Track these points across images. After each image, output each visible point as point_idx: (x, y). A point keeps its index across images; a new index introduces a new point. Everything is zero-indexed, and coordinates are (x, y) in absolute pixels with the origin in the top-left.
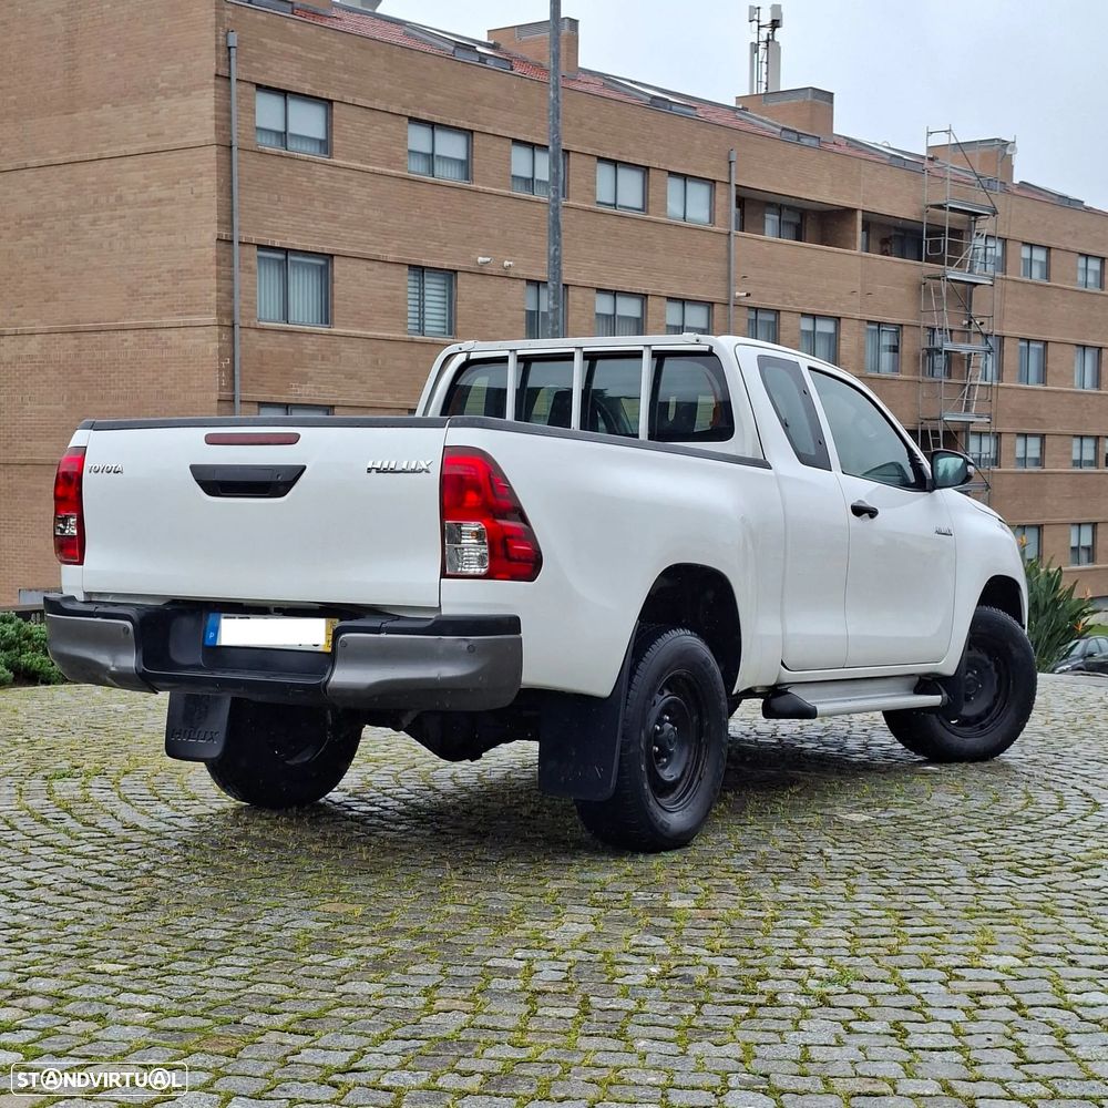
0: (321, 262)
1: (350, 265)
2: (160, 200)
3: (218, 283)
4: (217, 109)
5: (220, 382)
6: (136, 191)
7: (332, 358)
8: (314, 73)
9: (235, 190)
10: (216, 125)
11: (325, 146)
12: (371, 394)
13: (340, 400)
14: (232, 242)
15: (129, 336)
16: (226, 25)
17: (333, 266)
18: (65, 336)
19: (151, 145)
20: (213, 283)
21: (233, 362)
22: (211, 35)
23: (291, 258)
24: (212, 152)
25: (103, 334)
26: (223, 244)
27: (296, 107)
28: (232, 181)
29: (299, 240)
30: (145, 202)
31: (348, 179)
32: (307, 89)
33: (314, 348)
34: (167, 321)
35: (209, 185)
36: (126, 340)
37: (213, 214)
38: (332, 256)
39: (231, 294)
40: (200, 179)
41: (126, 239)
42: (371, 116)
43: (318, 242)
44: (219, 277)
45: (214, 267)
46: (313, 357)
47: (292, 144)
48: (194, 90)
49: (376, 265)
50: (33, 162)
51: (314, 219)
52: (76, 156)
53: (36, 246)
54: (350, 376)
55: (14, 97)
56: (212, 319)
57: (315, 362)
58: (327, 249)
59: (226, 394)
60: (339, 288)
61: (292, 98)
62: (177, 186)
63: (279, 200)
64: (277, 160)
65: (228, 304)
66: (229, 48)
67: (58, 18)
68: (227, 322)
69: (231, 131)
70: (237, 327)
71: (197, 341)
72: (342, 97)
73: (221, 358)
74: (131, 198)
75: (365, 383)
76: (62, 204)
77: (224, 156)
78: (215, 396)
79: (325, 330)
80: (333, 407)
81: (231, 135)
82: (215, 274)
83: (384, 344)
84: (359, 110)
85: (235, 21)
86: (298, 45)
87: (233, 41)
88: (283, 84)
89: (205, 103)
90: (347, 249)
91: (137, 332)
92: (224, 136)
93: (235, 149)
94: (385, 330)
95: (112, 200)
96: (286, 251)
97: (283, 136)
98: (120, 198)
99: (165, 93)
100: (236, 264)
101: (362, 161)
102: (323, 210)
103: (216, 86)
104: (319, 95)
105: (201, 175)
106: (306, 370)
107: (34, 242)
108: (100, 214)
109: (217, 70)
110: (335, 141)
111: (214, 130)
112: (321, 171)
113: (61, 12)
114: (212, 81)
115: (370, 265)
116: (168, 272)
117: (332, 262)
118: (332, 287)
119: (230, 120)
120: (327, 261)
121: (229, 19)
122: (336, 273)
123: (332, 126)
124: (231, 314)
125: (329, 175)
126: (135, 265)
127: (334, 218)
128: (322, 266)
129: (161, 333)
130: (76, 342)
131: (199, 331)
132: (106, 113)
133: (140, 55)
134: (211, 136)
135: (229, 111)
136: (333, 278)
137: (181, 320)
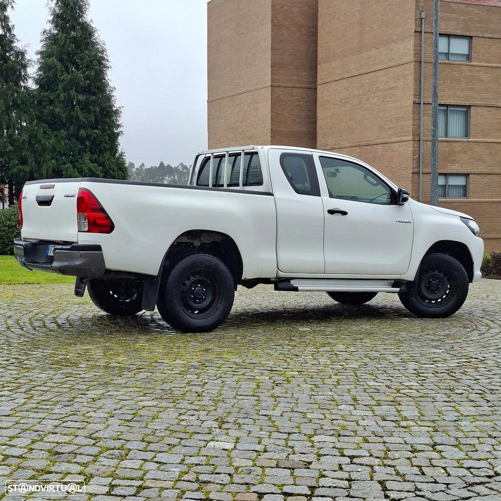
0: (465, 109)
1: (480, 110)
2: (392, 88)
3: (413, 122)
4: (415, 46)
5: (413, 165)
6: (383, 84)
7: (469, 152)
8: (463, 25)
9: (422, 80)
10: (414, 53)
11: (468, 57)
12: (489, 168)
13: (473, 171)
14: (420, 103)
15: (379, 146)
16: (420, 9)
17: (470, 111)
18: (356, 148)
19: (390, 64)
20: (411, 122)
21: (419, 156)
22: (414, 14)
23: (449, 108)
24: (412, 65)
25: (370, 147)
26: (416, 105)
27: (454, 41)
28: (421, 77)
29: (454, 100)
30: (386, 89)
31: (478, 71)
32: (459, 32)
33: (460, 148)
34: (393, 140)
35: (411, 80)
36: (378, 149)
37: (412, 92)
38: (470, 106)
39: (419, 127)
40: (408, 77)
41: (379, 105)
42: (491, 41)
43: (463, 101)
44: (414, 119)
45: (412, 115)
46: (460, 152)
47: (451, 58)
48: (406, 39)
49: (493, 109)
50: (346, 76)
51: (461, 90)
52: (361, 72)
53: (347, 111)
54: (477, 160)
55: (340, 49)
56: (410, 138)
57: (460, 154)
58: (467, 103)
59: (416, 170)
60: (473, 120)
61: (451, 37)
62: (399, 81)
63: (444, 83)
64: (443, 65)
65: (418, 131)
66: (422, 19)
67: (357, 14)
68: (417, 139)
69: (421, 55)
70: (421, 141)
71: (404, 148)
72: (477, 34)
73: (414, 154)
74: (381, 87)
75: (486, 163)
76: (356, 93)
77: (418, 66)
78: (411, 171)
79: (465, 140)
80: (469, 174)
81: (421, 57)
82: (412, 118)
83: (495, 145)
84: (485, 39)
85: (425, 7)
86: (455, 14)
87: (423, 16)
88: (448, 32)
89: (410, 44)
90: (478, 103)
91: (382, 145)
92: (418, 57)
93: (422, 63)
94: (496, 138)
95: (374, 89)
96: (447, 106)
97: (447, 55)
98: (377, 88)
99: (395, 42)
100: (422, 113)
101: (486, 62)
102: (466, 86)
103: (415, 36)
104: (465, 35)
105: (408, 75)
106: (455, 158)
107: (346, 109)
108: (370, 96)
109: (415, 29)
110: (473, 54)
111: (413, 55)
112: (464, 68)
113: (358, 11)
114: (413, 34)
115: (489, 109)
116: (395, 118)
117: (470, 109)
118: (470, 120)
119: (421, 50)
120: (468, 108)
121: (421, 6)
122: (472, 114)
123: (472, 47)
124: (419, 135)
125: (469, 70)
126: (382, 116)
127: (471, 89)
128: (466, 111)
129: (391, 145)
130: (360, 150)
131: (406, 143)
132: (374, 52)
133: (387, 26)
134: (412, 58)
135: (421, 46)
136: (470, 116)
137: (399, 139)
